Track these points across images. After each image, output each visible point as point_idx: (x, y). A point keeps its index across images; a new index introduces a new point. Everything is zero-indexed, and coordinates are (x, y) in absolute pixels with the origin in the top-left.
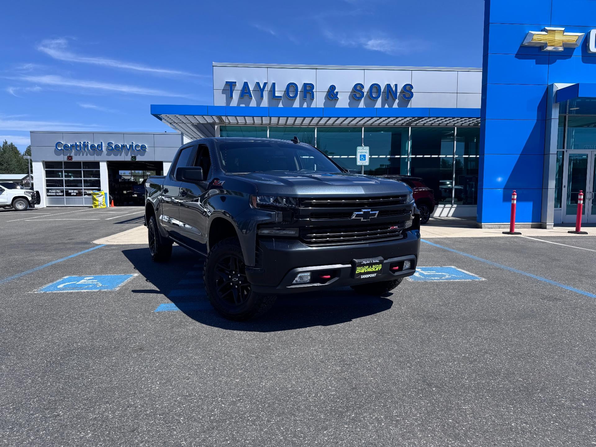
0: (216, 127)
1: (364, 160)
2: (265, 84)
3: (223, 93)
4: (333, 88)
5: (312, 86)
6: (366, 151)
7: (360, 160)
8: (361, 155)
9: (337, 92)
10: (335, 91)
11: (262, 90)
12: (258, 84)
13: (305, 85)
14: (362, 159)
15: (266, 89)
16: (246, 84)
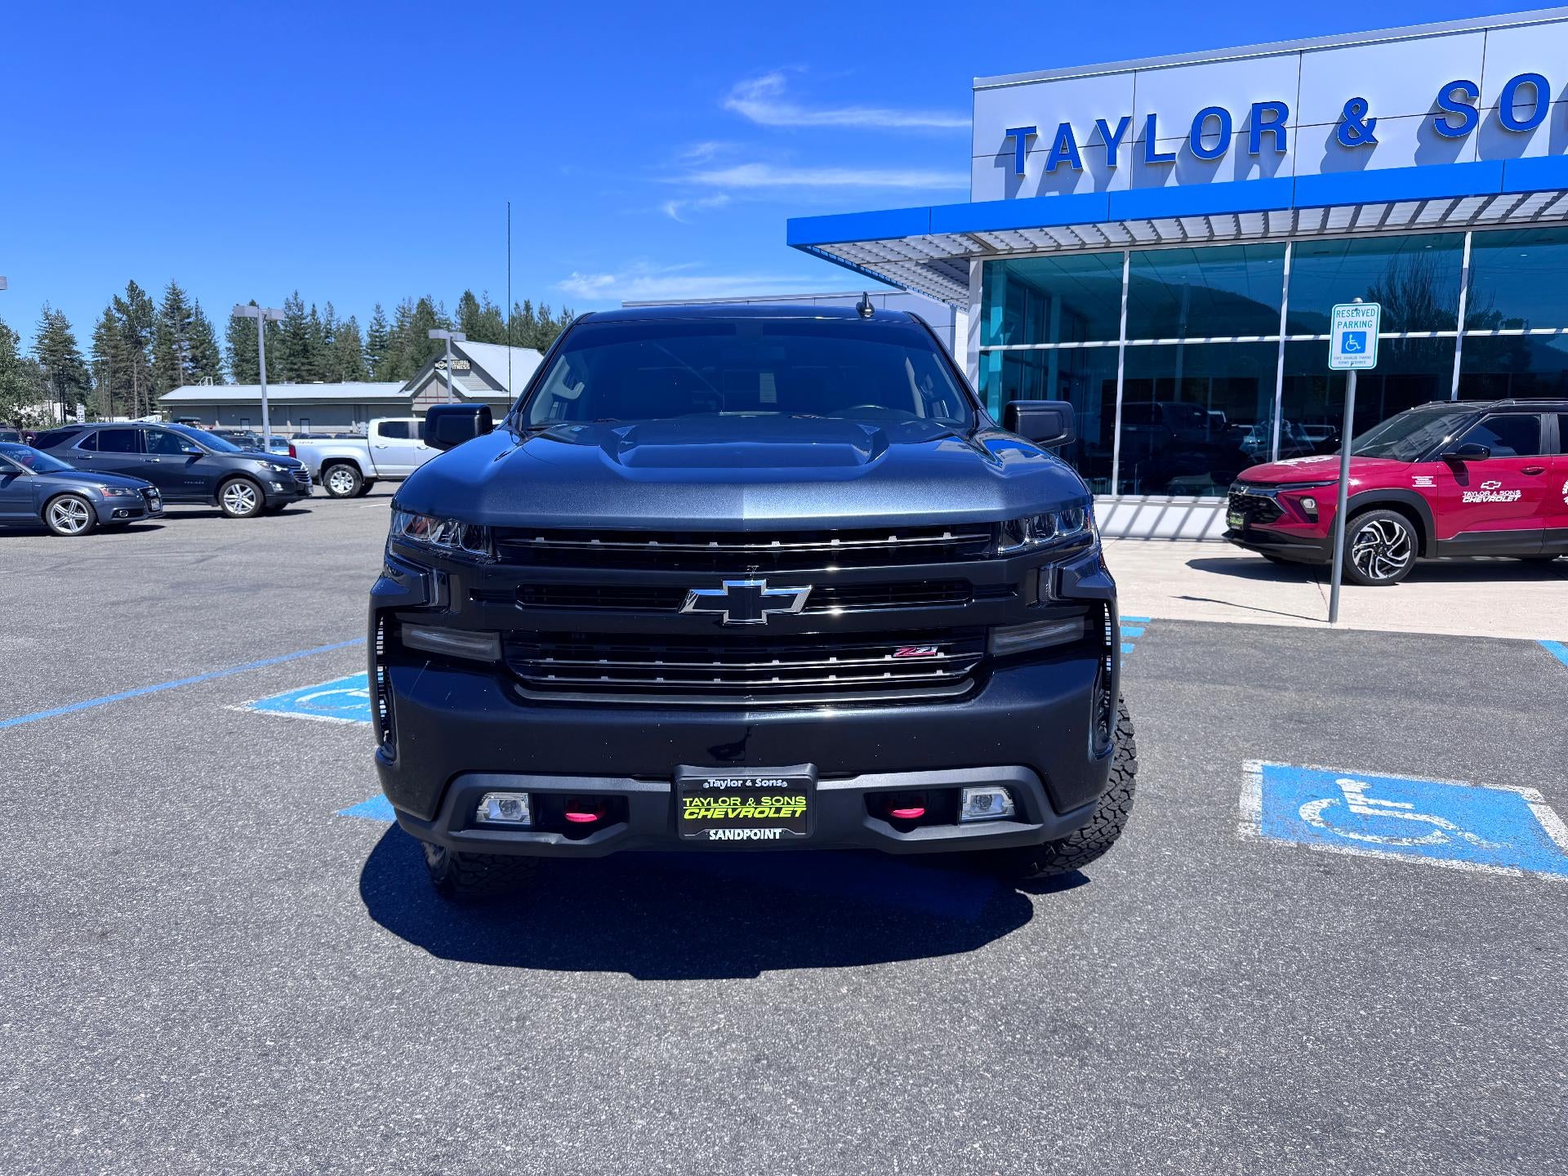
0: (973, 264)
1: (1357, 351)
2: (1125, 122)
3: (997, 165)
4: (1357, 106)
5: (1280, 109)
6: (1368, 319)
7: (1344, 351)
8: (1346, 336)
9: (1372, 122)
10: (1366, 117)
11: (1113, 143)
12: (1102, 124)
13: (1257, 108)
14: (1351, 347)
15: (1127, 136)
16: (1065, 130)
